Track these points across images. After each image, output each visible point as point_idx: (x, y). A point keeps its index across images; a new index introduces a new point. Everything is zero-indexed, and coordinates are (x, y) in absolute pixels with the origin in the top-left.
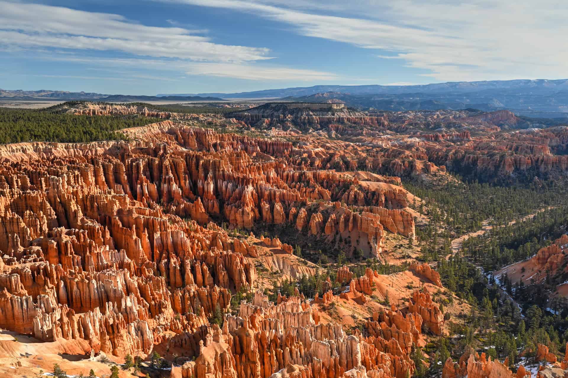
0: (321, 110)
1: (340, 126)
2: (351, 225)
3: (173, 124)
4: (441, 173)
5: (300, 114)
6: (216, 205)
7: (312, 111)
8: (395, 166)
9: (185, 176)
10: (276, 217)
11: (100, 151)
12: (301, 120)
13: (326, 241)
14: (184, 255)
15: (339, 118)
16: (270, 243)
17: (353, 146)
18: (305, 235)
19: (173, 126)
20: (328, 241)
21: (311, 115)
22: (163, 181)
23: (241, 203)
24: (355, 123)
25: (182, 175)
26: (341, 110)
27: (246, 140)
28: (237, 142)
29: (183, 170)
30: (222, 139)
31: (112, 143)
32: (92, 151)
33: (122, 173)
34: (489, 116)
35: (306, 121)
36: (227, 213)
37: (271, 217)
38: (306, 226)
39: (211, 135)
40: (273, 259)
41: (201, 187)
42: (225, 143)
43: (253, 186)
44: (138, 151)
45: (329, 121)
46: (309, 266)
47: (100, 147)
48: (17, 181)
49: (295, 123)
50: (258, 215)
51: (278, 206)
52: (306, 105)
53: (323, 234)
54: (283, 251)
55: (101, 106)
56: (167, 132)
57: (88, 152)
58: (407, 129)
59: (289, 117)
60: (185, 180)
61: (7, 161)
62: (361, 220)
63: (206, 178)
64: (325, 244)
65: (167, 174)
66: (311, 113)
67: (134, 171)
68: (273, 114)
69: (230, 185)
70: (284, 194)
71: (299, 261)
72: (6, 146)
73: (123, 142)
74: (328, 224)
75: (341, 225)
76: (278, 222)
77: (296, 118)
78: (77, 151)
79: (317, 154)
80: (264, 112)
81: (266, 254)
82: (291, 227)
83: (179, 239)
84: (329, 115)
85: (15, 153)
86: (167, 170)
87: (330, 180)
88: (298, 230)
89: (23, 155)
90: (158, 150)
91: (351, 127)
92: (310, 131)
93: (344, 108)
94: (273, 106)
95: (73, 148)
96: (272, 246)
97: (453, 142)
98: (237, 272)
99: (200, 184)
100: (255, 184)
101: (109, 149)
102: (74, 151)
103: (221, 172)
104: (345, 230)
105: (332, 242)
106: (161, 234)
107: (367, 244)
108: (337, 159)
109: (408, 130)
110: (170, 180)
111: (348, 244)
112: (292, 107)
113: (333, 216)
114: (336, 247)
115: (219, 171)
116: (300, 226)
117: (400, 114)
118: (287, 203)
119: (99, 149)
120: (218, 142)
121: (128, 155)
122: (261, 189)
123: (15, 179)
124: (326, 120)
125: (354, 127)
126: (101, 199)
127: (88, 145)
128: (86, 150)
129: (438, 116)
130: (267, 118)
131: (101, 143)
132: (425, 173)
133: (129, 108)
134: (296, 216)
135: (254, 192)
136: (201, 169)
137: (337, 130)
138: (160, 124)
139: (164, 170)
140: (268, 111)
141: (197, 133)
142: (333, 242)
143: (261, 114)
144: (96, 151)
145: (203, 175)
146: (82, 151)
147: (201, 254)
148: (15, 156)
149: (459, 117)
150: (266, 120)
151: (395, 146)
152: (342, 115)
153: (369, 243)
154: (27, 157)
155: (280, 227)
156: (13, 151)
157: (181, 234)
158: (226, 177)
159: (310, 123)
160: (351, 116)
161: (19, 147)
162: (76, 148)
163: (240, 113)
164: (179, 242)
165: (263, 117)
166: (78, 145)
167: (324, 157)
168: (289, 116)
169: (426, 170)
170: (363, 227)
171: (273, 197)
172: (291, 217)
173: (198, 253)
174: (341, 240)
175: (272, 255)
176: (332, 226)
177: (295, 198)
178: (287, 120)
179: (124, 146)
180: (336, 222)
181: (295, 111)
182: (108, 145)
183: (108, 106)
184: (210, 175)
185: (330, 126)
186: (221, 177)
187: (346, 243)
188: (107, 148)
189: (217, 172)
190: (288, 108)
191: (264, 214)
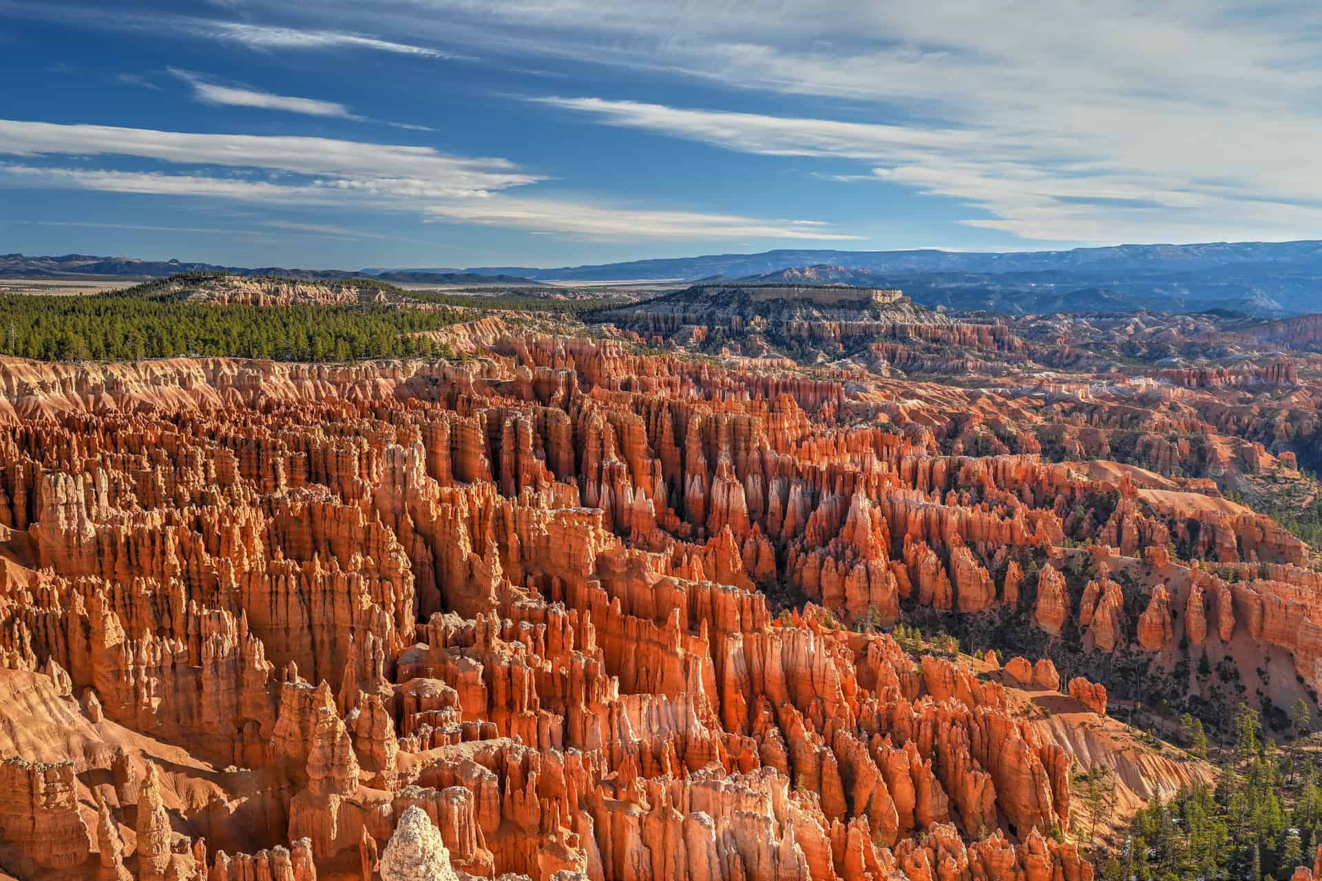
0: (842, 305)
1: (901, 348)
2: (1227, 621)
3: (508, 328)
4: (1287, 472)
5: (786, 313)
6: (766, 548)
7: (820, 307)
8: (1153, 452)
9: (653, 465)
10: (963, 591)
11: (386, 387)
12: (789, 330)
13: (1151, 670)
14: (825, 716)
15: (894, 328)
16: (1028, 677)
17: (989, 397)
18: (1075, 651)
19: (507, 333)
20: (1160, 668)
21: (817, 319)
22: (593, 475)
23: (844, 548)
24: (935, 340)
25: (643, 462)
26: (895, 307)
27: (705, 375)
28: (683, 381)
29: (645, 446)
30: (641, 369)
31: (415, 365)
32: (363, 388)
33: (473, 450)
34: (1281, 329)
35: (805, 334)
36: (808, 575)
37: (950, 591)
38: (1071, 623)
39: (614, 359)
40: (1054, 730)
41: (700, 496)
42: (654, 381)
43: (868, 496)
44: (488, 390)
45: (867, 335)
46: (1167, 756)
47: (385, 377)
48: (205, 465)
49: (774, 338)
50: (908, 585)
51: (964, 557)
52: (802, 290)
53: (1134, 648)
54: (1077, 704)
55: (265, 286)
56: (493, 350)
57: (352, 389)
58: (1078, 357)
59: (758, 323)
60: (653, 473)
61: (146, 408)
62: (1262, 606)
63: (712, 468)
64: (1153, 678)
65: (603, 455)
66: (815, 313)
67: (507, 445)
68: (713, 313)
69: (796, 492)
70: (969, 524)
71: (1136, 739)
72: (134, 366)
73: (447, 363)
74: (1150, 616)
75: (1196, 620)
76: (972, 607)
77: (778, 324)
78: (324, 387)
79: (914, 414)
80: (685, 309)
81: (1027, 712)
82: (1020, 624)
83: (802, 659)
84: (865, 320)
85: (162, 387)
86: (602, 445)
87: (1040, 483)
88: (1046, 635)
89: (183, 395)
90: (544, 389)
91: (928, 350)
92: (820, 360)
93: (901, 301)
94: (712, 292)
95: (312, 378)
96: (1035, 685)
97: (1250, 391)
98: (1026, 777)
99: (694, 489)
100: (874, 491)
101: (409, 384)
102: (316, 387)
103: (756, 455)
104: (1207, 635)
105: (1177, 675)
106: (744, 640)
107: (1294, 682)
108: (979, 429)
109: (1082, 362)
110: (613, 474)
111: (1231, 684)
112: (762, 298)
113: (1161, 591)
114: (1195, 690)
115: (748, 449)
116: (1056, 621)
117: (1033, 321)
118: (981, 546)
119: (382, 381)
120: (634, 377)
121: (469, 401)
122: (892, 504)
123: (200, 460)
124: (857, 333)
125: (937, 351)
126: (528, 522)
127: (354, 369)
128: (349, 385)
129: (1137, 328)
130: (698, 322)
131: (388, 364)
132: (1245, 472)
133: (340, 292)
134: (1030, 588)
135: (877, 511)
136: (694, 445)
137: (892, 357)
138: (472, 326)
139: (592, 446)
140: (696, 305)
141: (571, 352)
142: (1181, 673)
143: (678, 315)
144: (376, 387)
145: (702, 461)
146: (337, 385)
147: (876, 707)
148: (161, 395)
149: (1196, 329)
150: (696, 330)
151: (1104, 397)
152: (899, 318)
153: (1300, 680)
154: (192, 400)
155: (984, 624)
156: (155, 381)
157: (808, 641)
158: (769, 470)
159: (816, 338)
160: (921, 321)
161: (169, 370)
162: (319, 376)
163: (622, 312)
164: (802, 670)
165: (685, 321)
166: (327, 369)
167: (937, 423)
168: (758, 318)
169: (1245, 463)
170: (1267, 626)
171: (934, 530)
172: (1011, 592)
173: (865, 707)
174: (1204, 669)
175: (1047, 716)
176: (1163, 624)
177: (1006, 533)
178: (753, 331)
179: (451, 375)
180: (1176, 611)
181: (772, 307)
182: (405, 370)
183: (285, 287)
184: (724, 461)
185: (873, 346)
186: (757, 468)
187: (1225, 677)
188: (404, 380)
189: (742, 454)
190: (753, 298)
191: (925, 581)
